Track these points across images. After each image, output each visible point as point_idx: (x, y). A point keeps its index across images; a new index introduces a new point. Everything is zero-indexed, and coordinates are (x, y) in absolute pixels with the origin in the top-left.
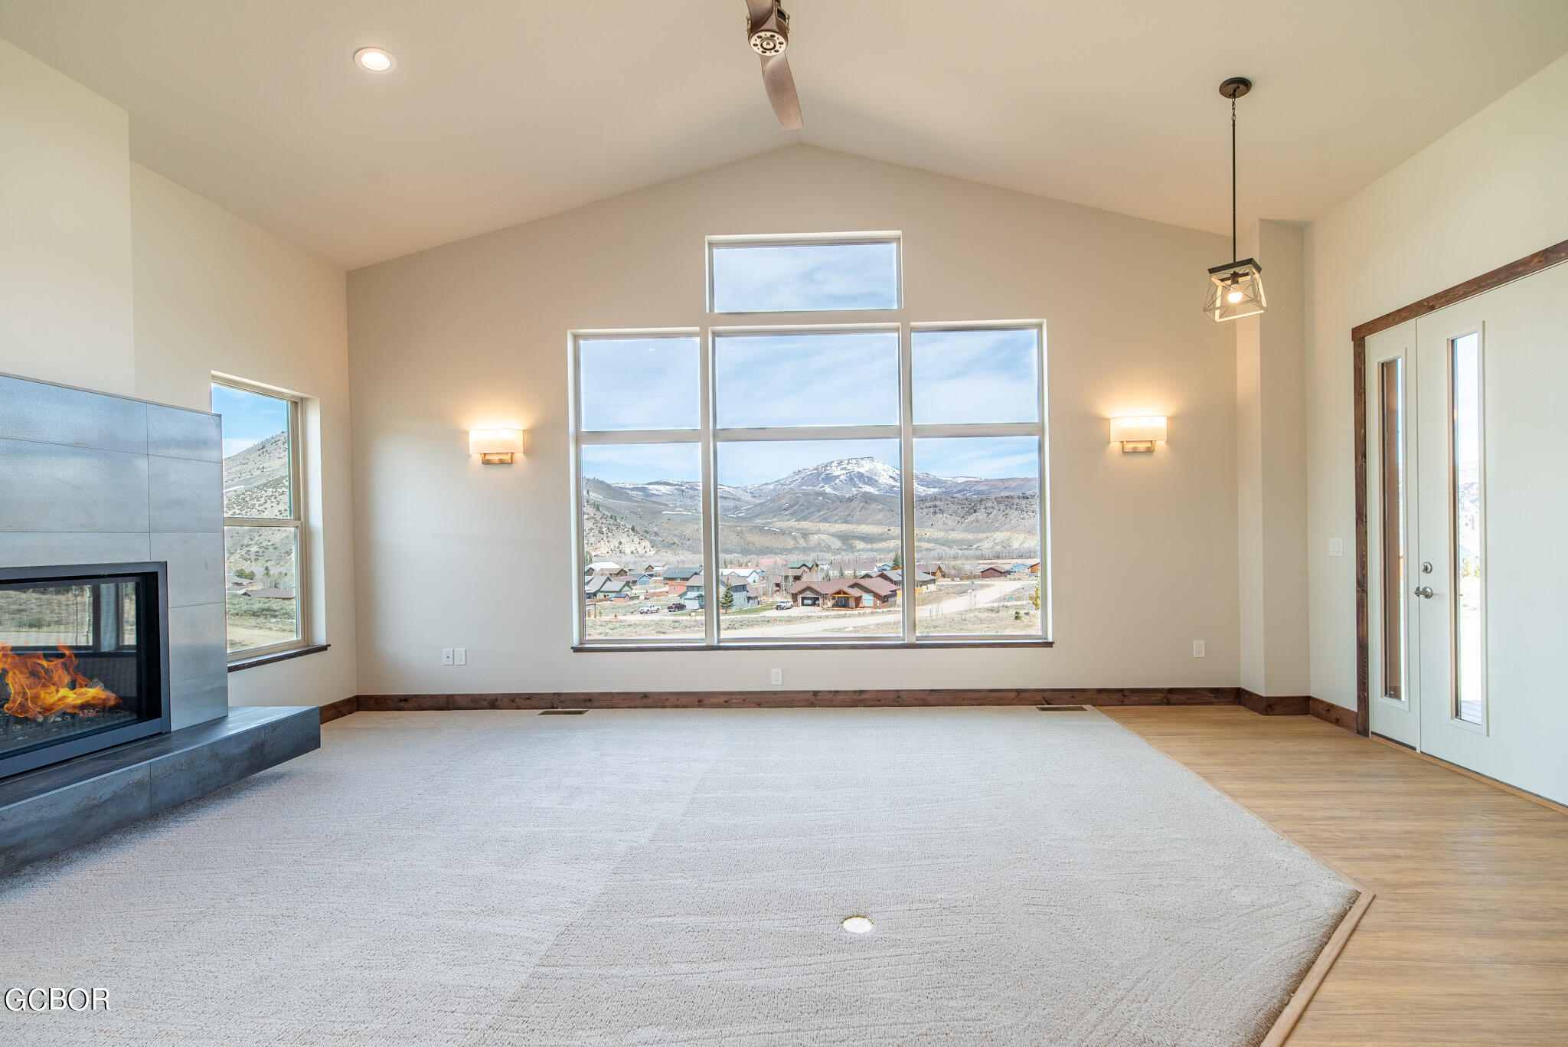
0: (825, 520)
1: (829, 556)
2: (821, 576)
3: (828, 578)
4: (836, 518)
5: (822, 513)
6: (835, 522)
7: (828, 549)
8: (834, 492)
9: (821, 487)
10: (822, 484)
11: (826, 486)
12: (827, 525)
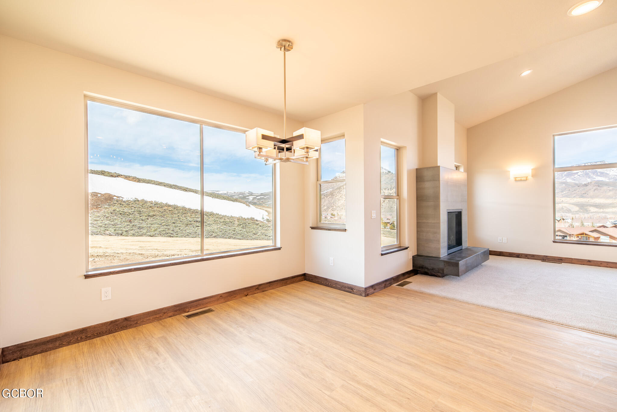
0: (567, 196)
1: (570, 215)
2: (567, 225)
3: (572, 226)
4: (575, 195)
5: (564, 193)
6: (574, 197)
7: (569, 211)
8: (574, 182)
9: (564, 179)
10: (564, 178)
11: (568, 179)
12: (568, 199)
